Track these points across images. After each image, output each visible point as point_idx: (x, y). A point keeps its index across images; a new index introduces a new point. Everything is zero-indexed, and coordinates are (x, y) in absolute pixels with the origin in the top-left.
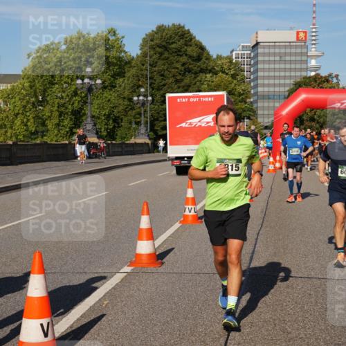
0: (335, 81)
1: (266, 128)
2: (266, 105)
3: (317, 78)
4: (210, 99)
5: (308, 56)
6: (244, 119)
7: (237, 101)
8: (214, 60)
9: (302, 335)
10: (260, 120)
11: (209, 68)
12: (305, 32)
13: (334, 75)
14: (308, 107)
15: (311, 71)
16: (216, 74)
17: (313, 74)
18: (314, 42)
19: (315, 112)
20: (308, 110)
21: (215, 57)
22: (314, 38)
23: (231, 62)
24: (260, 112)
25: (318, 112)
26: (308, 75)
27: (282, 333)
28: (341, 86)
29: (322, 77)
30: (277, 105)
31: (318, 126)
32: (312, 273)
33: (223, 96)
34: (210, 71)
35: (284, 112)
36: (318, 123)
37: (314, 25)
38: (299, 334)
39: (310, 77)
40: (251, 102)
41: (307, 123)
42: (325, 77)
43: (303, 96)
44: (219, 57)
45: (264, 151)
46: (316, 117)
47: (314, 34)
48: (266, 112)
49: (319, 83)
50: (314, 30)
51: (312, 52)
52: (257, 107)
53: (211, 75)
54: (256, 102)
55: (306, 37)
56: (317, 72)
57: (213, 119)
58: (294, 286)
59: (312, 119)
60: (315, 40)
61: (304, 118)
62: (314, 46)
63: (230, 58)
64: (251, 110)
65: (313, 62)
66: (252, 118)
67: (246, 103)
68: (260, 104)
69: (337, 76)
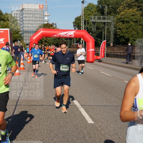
0: (55, 26)
1: (27, 45)
2: (27, 35)
3: (47, 24)
4: (2, 32)
5: (44, 15)
6: (18, 41)
7: (15, 33)
8: (4, 15)
9: (38, 128)
10: (25, 41)
11: (2, 18)
12: (43, 5)
13: (54, 24)
14: (44, 36)
15: (46, 22)
16: (5, 21)
17: (46, 23)
18: (46, 10)
19: (47, 38)
20: (44, 37)
21: (4, 14)
22: (46, 8)
23: (12, 16)
24: (24, 38)
25: (48, 38)
26: (44, 23)
27: (30, 128)
28: (57, 28)
29: (50, 24)
30: (32, 35)
31: (48, 44)
32: (44, 103)
33: (8, 30)
34: (3, 20)
35: (34, 38)
36: (48, 43)
37: (46, 2)
38: (37, 128)
39: (45, 24)
40: (21, 34)
41: (44, 43)
42: (51, 24)
43: (42, 32)
44: (7, 14)
45: (26, 54)
46: (47, 40)
47: (46, 6)
48: (27, 38)
49: (49, 27)
50: (46, 5)
51: (46, 14)
52: (23, 36)
53: (3, 21)
54: (23, 34)
55: (43, 7)
56: (48, 22)
57: (4, 40)
58: (36, 109)
59: (46, 41)
60: (47, 9)
61: (43, 41)
62: (46, 11)
63: (11, 15)
64: (20, 37)
65: (46, 18)
66: (21, 40)
67: (18, 34)
68: (25, 35)
69: (56, 24)
